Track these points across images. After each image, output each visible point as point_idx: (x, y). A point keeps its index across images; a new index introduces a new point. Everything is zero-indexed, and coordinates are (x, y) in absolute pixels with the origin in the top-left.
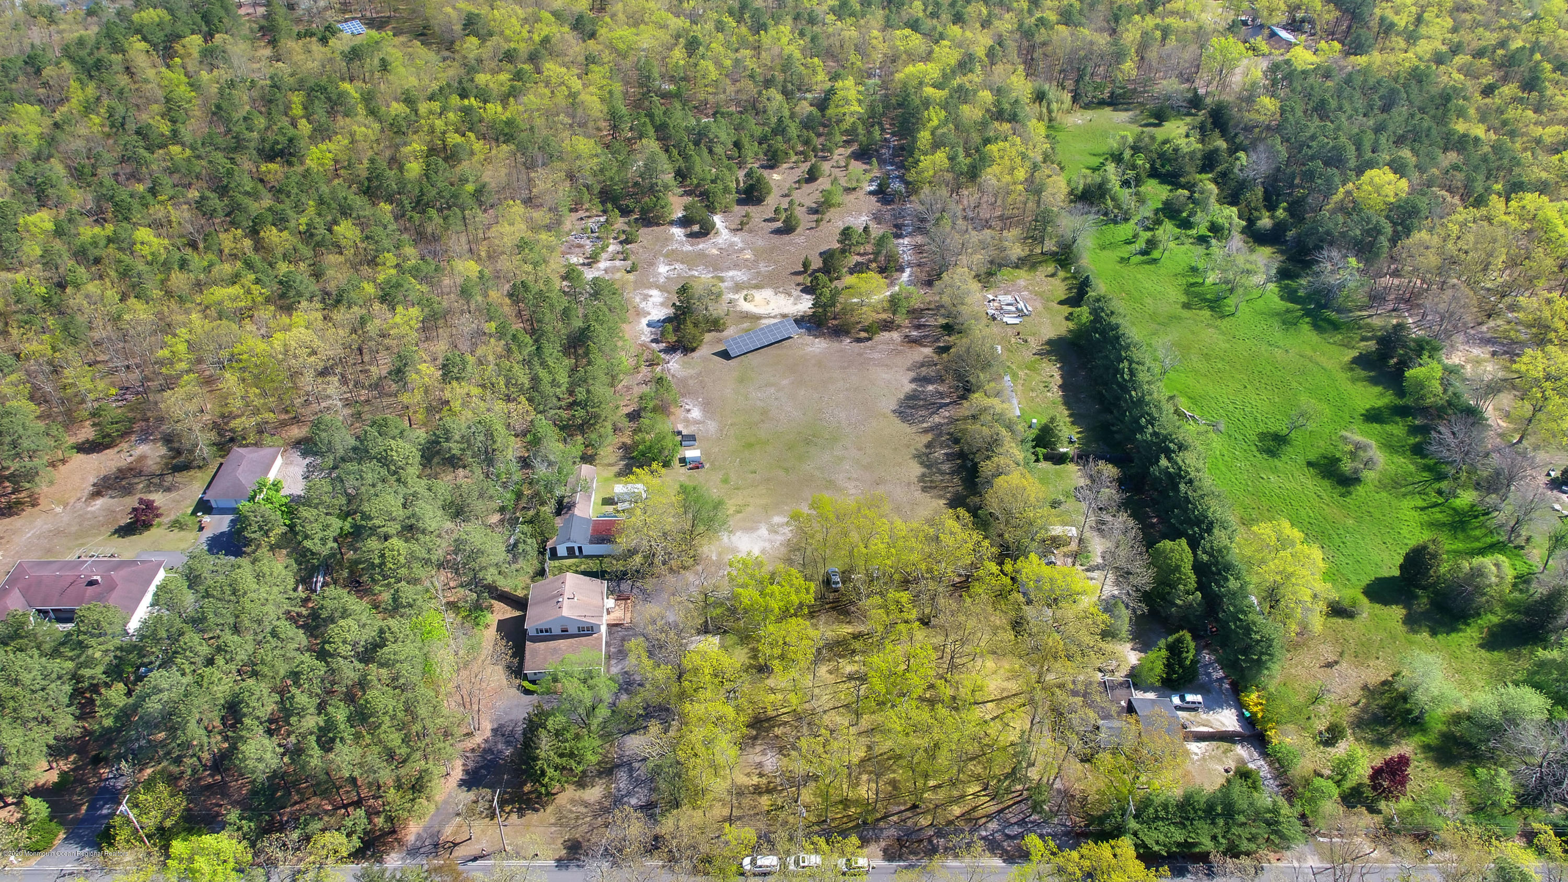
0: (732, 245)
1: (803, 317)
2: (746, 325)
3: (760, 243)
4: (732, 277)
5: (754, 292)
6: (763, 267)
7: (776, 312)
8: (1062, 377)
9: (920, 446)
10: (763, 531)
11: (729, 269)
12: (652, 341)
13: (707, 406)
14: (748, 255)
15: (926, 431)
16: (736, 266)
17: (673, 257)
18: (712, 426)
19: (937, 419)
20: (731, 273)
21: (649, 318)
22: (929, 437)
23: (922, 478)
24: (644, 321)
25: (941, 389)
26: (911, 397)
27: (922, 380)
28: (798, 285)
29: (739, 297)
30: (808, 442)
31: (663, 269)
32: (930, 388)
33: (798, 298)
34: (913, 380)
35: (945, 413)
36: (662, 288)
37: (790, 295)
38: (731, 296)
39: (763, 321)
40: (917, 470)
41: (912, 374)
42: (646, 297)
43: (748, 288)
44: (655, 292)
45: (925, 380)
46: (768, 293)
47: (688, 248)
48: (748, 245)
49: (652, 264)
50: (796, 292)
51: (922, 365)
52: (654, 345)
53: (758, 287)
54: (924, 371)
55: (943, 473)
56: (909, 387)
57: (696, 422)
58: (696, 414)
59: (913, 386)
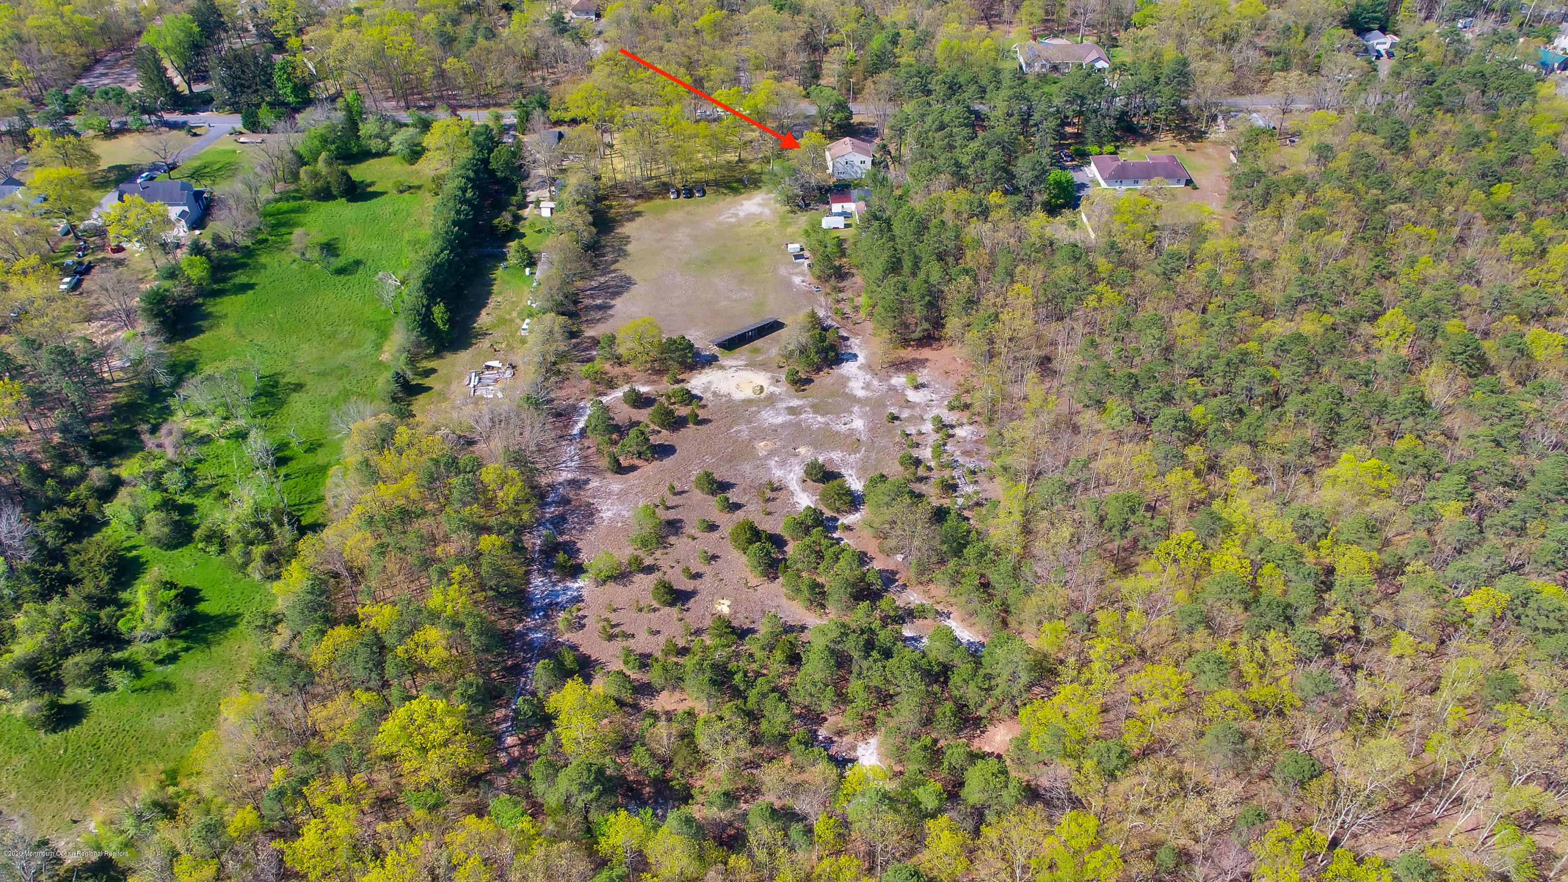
0: (783, 464)
1: (703, 367)
2: (761, 358)
3: (747, 468)
4: (778, 414)
5: (753, 397)
6: (743, 430)
7: (730, 373)
8: (478, 314)
9: (622, 260)
10: (742, 214)
11: (782, 426)
12: (847, 339)
13: (789, 285)
14: (762, 447)
15: (614, 271)
16: (776, 430)
17: (852, 443)
18: (783, 271)
19: (602, 280)
20: (780, 420)
21: (858, 363)
22: (613, 267)
23: (628, 243)
24: (861, 359)
25: (590, 301)
26: (617, 294)
27: (604, 308)
28: (704, 406)
29: (769, 389)
30: (708, 262)
31: (859, 424)
32: (599, 302)
33: (706, 390)
34: (611, 307)
35: (594, 284)
36: (854, 399)
37: (715, 394)
38: (777, 390)
39: (743, 363)
40: (629, 248)
41: (610, 312)
42: (867, 386)
43: (760, 400)
44: (860, 393)
45: (600, 308)
46: (738, 396)
47: (836, 455)
48: (762, 464)
49: (872, 430)
50: (708, 396)
51: (599, 320)
52: (845, 335)
53: (748, 402)
54: (598, 315)
55: (612, 246)
56: (618, 302)
57: (796, 274)
58: (797, 280)
59: (613, 302)
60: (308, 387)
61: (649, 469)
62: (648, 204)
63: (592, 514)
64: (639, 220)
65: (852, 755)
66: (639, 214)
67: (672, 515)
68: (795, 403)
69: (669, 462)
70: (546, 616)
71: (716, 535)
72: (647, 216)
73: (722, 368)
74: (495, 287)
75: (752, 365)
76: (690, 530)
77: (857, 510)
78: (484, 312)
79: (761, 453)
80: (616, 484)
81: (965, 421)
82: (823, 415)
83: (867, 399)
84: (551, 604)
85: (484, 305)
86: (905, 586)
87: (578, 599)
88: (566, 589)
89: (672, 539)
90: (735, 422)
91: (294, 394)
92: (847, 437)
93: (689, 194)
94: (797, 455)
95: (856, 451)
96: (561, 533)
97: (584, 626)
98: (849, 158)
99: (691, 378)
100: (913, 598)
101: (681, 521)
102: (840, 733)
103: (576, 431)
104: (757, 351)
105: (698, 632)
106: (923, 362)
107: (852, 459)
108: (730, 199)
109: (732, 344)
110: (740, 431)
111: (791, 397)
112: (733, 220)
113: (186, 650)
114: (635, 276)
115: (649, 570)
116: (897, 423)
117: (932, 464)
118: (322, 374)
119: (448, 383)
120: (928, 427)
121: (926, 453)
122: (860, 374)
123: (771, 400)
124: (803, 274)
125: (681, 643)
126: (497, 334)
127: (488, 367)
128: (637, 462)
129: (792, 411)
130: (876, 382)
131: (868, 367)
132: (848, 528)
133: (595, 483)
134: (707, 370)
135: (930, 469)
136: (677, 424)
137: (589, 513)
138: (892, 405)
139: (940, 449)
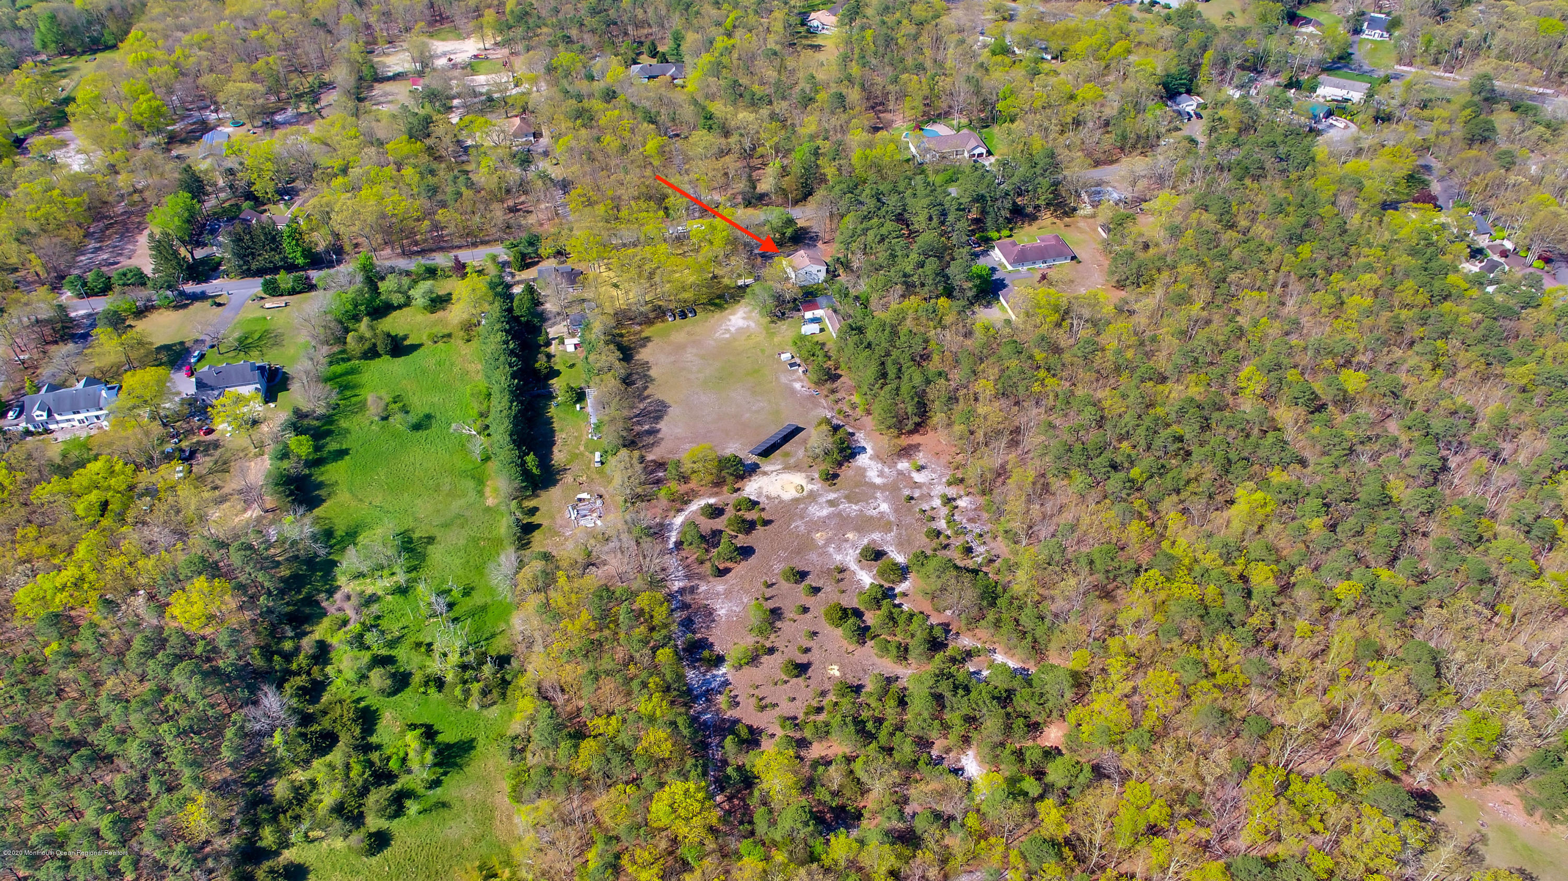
0: (839, 549)
1: (750, 476)
2: (792, 461)
3: (813, 557)
4: (822, 508)
5: (798, 495)
6: (799, 525)
7: (773, 477)
8: (552, 453)
9: (651, 386)
10: (733, 329)
11: (829, 517)
12: (853, 434)
13: (793, 392)
14: (819, 537)
15: (648, 397)
16: (824, 521)
17: (882, 524)
18: (784, 379)
19: (641, 406)
20: (825, 512)
21: (868, 455)
22: (646, 393)
23: (649, 368)
24: (870, 451)
25: (639, 427)
26: (658, 418)
27: (653, 432)
28: (763, 509)
29: (809, 487)
30: (721, 378)
31: (884, 507)
32: (646, 427)
33: (760, 494)
34: (658, 431)
35: (636, 411)
36: (875, 487)
37: (768, 497)
38: (815, 487)
39: (780, 467)
40: (653, 373)
41: (659, 436)
42: (881, 474)
43: (804, 498)
44: (878, 481)
45: (649, 433)
46: (786, 496)
47: (876, 536)
48: (824, 552)
49: (896, 511)
50: (762, 500)
51: (653, 444)
52: (851, 431)
53: (796, 501)
54: (651, 440)
55: (637, 373)
56: (662, 425)
57: (795, 380)
58: (798, 386)
59: (658, 426)
60: (439, 538)
61: (740, 569)
62: (652, 329)
63: (711, 614)
64: (650, 345)
65: (959, 765)
66: (648, 339)
67: (771, 604)
68: (832, 496)
69: (752, 560)
70: (707, 700)
71: (809, 616)
72: (656, 340)
73: (765, 473)
74: (555, 425)
75: (787, 468)
76: (789, 614)
77: (906, 579)
78: (555, 450)
79: (821, 543)
80: (720, 586)
81: (962, 493)
82: (856, 504)
83: (885, 485)
84: (708, 691)
85: (553, 443)
86: (957, 634)
87: (726, 683)
88: (714, 676)
89: (778, 624)
90: (791, 519)
91: (430, 547)
92: (879, 519)
93: (684, 315)
94: (847, 540)
95: (890, 531)
96: (694, 632)
97: (738, 704)
98: (808, 269)
99: (744, 486)
100: (966, 642)
101: (780, 608)
102: (948, 750)
103: (671, 546)
104: (787, 454)
105: (823, 694)
106: (917, 447)
107: (889, 537)
108: (718, 315)
109: (767, 452)
110: (797, 527)
111: (828, 491)
112: (727, 336)
113: (445, 774)
114: (667, 400)
115: (771, 651)
116: (913, 502)
117: (949, 532)
118: (446, 525)
119: (553, 518)
120: (937, 502)
121: (942, 524)
122: (873, 463)
123: (813, 497)
124: (801, 381)
125: (815, 704)
126: (575, 467)
127: (580, 500)
128: (729, 564)
129: (831, 503)
130: (886, 470)
131: (877, 457)
132: (905, 595)
133: (703, 588)
134: (754, 478)
135: (949, 537)
136: (749, 527)
137: (709, 613)
138: (905, 487)
139: (950, 521)
